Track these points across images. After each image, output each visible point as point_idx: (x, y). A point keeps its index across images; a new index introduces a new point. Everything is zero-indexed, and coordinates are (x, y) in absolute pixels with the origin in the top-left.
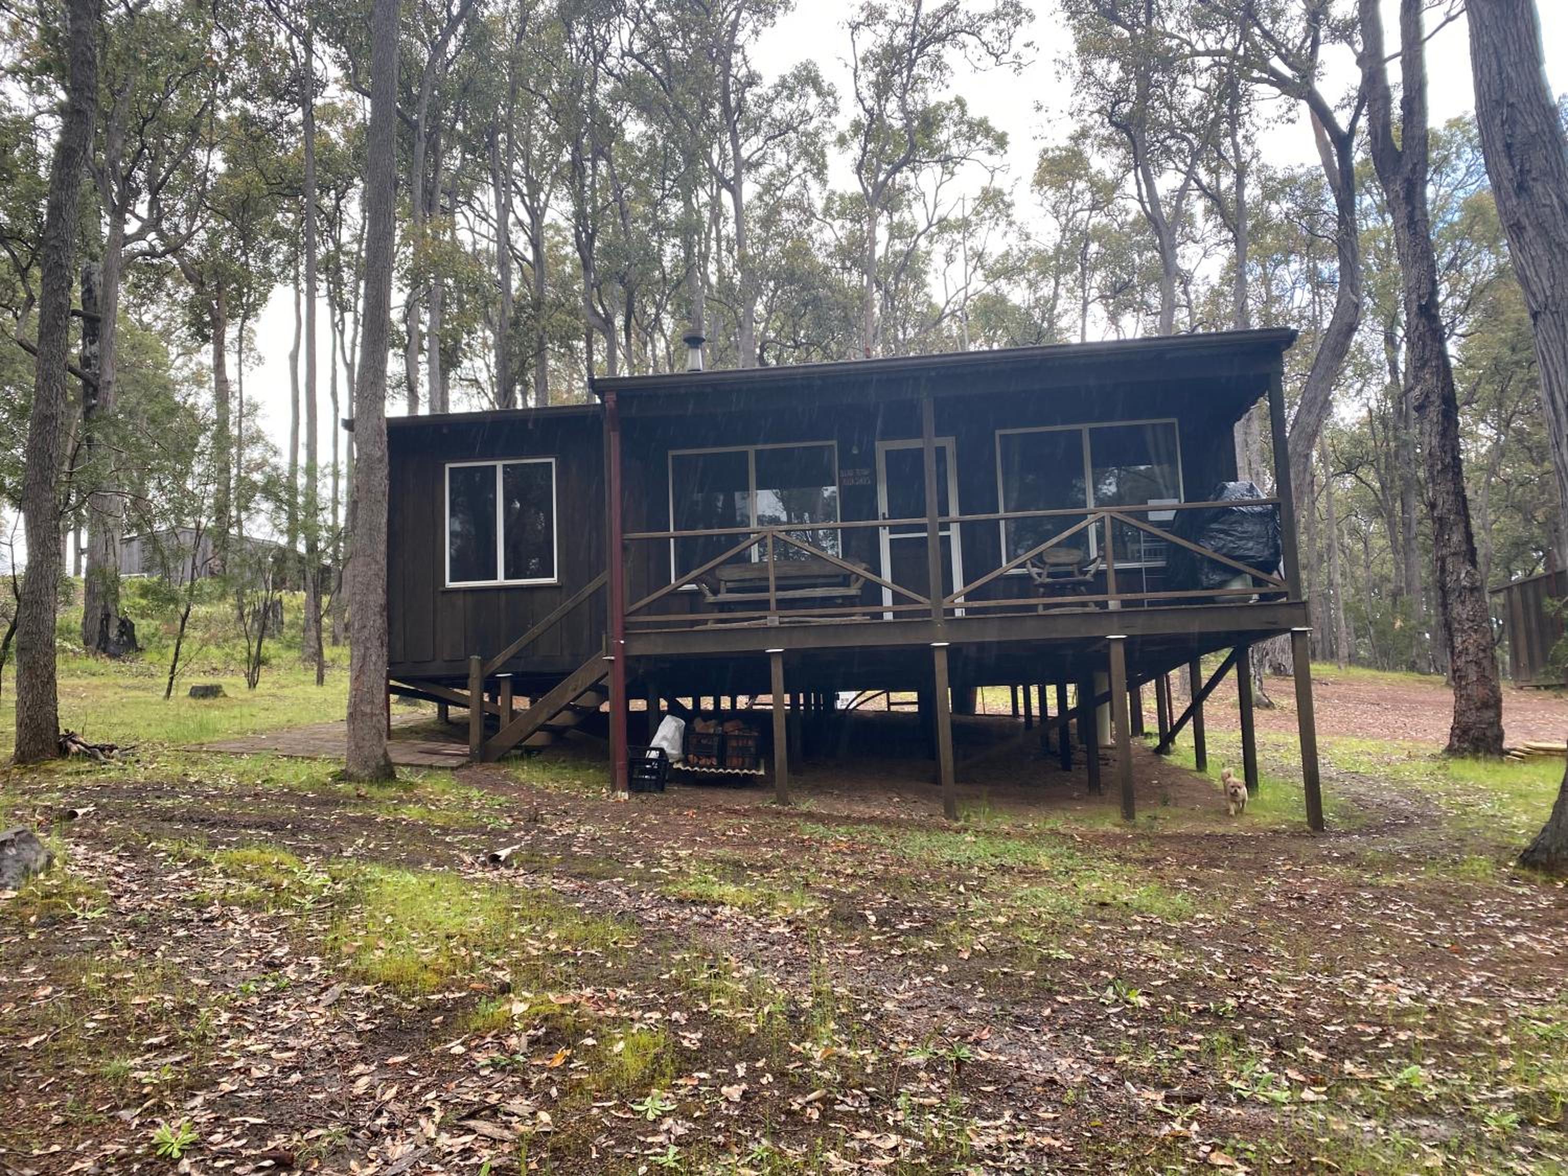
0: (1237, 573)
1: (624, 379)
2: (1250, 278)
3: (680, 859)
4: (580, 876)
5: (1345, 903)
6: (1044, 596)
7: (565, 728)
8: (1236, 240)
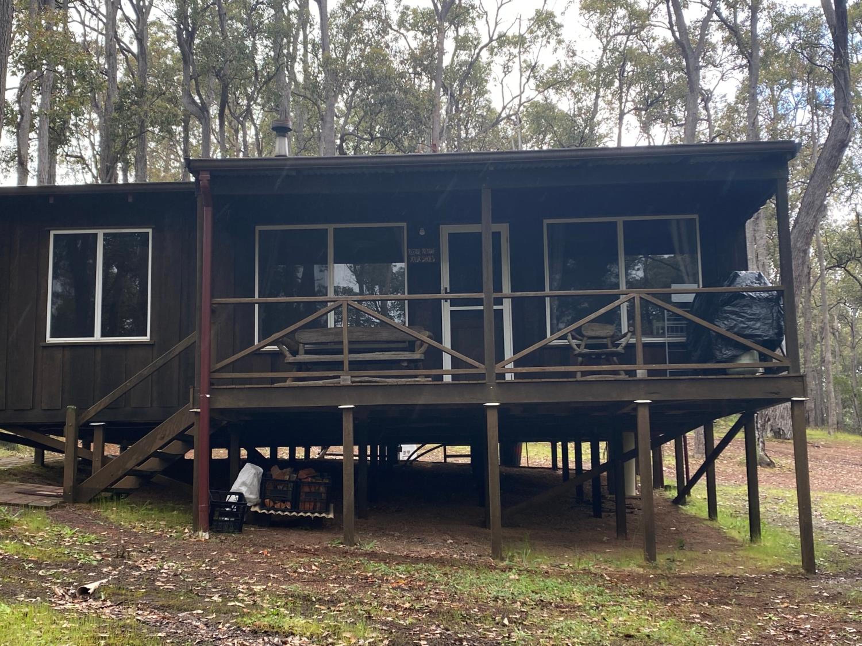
0: (747, 349)
1: (217, 160)
2: (760, 98)
3: (254, 594)
4: (163, 608)
5: (833, 636)
6: (581, 364)
7: (152, 474)
8: (750, 66)
